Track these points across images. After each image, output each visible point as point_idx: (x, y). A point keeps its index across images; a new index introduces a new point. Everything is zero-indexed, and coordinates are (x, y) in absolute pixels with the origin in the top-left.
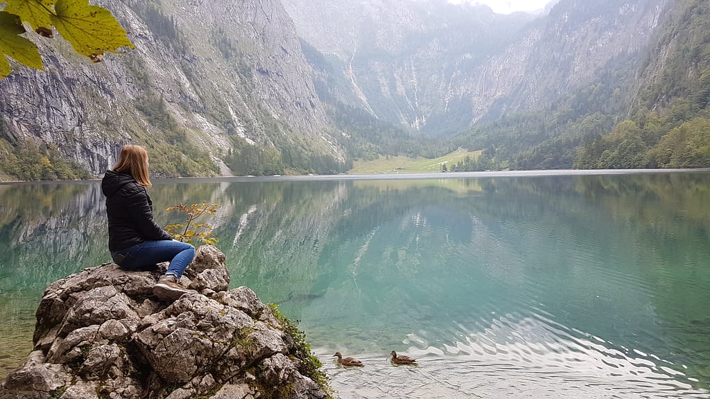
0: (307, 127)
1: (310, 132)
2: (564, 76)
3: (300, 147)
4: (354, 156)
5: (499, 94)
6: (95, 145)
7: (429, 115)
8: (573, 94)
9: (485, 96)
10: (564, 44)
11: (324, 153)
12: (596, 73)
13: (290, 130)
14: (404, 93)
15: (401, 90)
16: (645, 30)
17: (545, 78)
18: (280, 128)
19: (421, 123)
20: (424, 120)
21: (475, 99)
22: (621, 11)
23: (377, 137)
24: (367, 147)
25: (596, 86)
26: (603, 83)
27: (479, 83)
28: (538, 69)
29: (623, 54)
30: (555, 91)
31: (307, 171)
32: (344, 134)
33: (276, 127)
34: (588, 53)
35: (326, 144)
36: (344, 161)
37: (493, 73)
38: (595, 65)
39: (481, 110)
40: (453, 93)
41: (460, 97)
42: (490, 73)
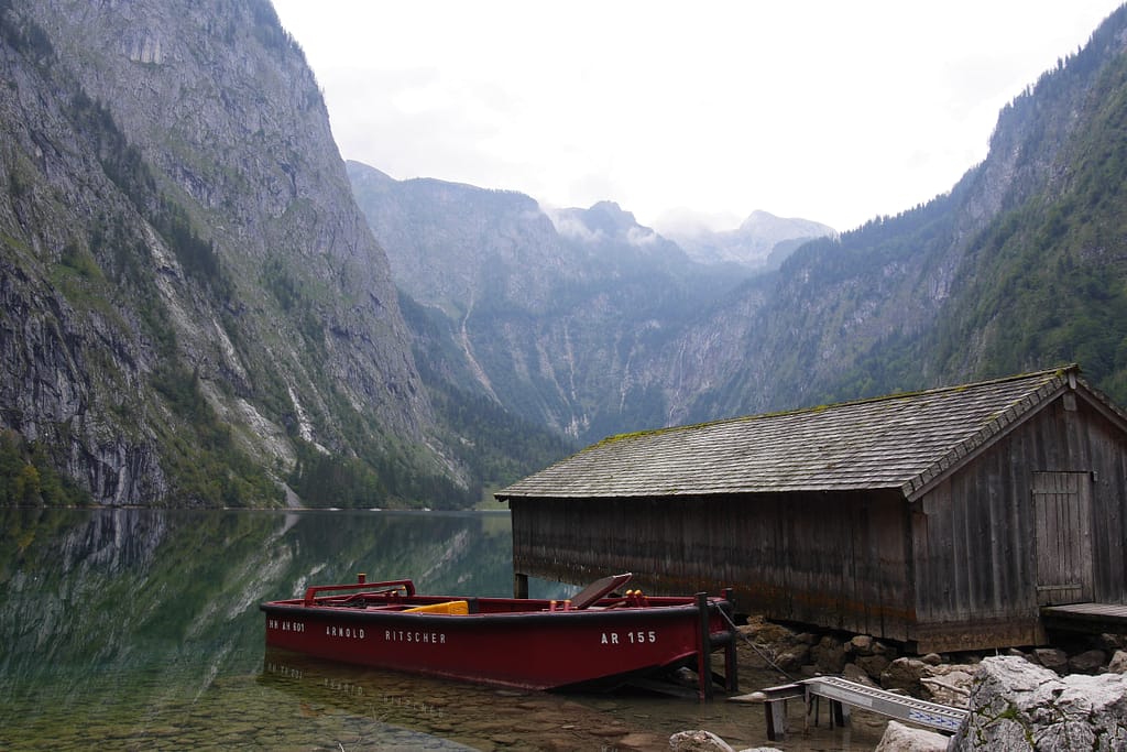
0: (405, 427)
1: (409, 435)
2: (808, 364)
3: (397, 462)
4: (482, 479)
5: (705, 386)
6: (102, 448)
7: (594, 414)
8: (829, 393)
9: (684, 388)
10: (805, 317)
11: (433, 472)
12: (857, 362)
13: (381, 432)
14: (553, 377)
15: (547, 370)
16: (927, 301)
17: (778, 366)
18: (365, 424)
19: (581, 427)
20: (586, 422)
21: (668, 392)
22: (886, 272)
23: (521, 447)
24: (505, 463)
25: (864, 382)
26: (874, 378)
27: (673, 368)
28: (767, 352)
29: (895, 336)
30: (796, 386)
31: (421, 503)
32: (463, 441)
33: (359, 425)
34: (842, 332)
35: (436, 456)
36: (466, 488)
37: (695, 352)
38: (855, 350)
39: (679, 411)
40: (632, 380)
41: (644, 389)
42: (691, 353)
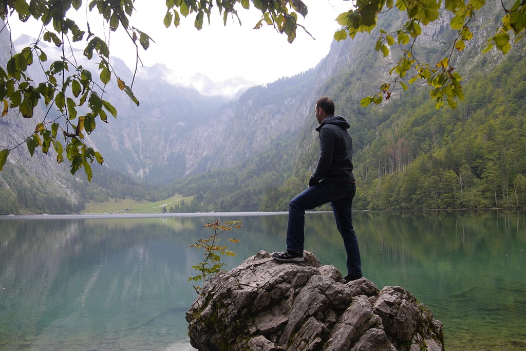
0: (43, 172)
1: (45, 176)
2: (250, 144)
3: (35, 190)
4: (86, 198)
5: (205, 153)
7: (151, 166)
8: (257, 156)
9: (195, 154)
10: (250, 121)
11: (58, 195)
12: (271, 143)
13: (27, 175)
14: (131, 148)
15: (128, 145)
16: (302, 116)
17: (237, 144)
18: (17, 171)
19: (145, 173)
20: (147, 170)
21: (187, 156)
22: (286, 102)
23: (108, 183)
24: (99, 190)
25: (272, 152)
26: (276, 150)
27: (190, 145)
28: (232, 138)
29: (288, 131)
30: (244, 154)
31: (42, 211)
32: (77, 179)
33: (12, 171)
34: (266, 129)
35: (60, 187)
36: (77, 203)
37: (200, 137)
38: (270, 137)
39: (192, 165)
40: (170, 151)
41: (176, 154)
42: (199, 138)
